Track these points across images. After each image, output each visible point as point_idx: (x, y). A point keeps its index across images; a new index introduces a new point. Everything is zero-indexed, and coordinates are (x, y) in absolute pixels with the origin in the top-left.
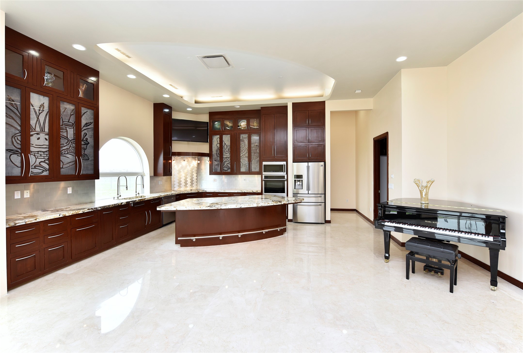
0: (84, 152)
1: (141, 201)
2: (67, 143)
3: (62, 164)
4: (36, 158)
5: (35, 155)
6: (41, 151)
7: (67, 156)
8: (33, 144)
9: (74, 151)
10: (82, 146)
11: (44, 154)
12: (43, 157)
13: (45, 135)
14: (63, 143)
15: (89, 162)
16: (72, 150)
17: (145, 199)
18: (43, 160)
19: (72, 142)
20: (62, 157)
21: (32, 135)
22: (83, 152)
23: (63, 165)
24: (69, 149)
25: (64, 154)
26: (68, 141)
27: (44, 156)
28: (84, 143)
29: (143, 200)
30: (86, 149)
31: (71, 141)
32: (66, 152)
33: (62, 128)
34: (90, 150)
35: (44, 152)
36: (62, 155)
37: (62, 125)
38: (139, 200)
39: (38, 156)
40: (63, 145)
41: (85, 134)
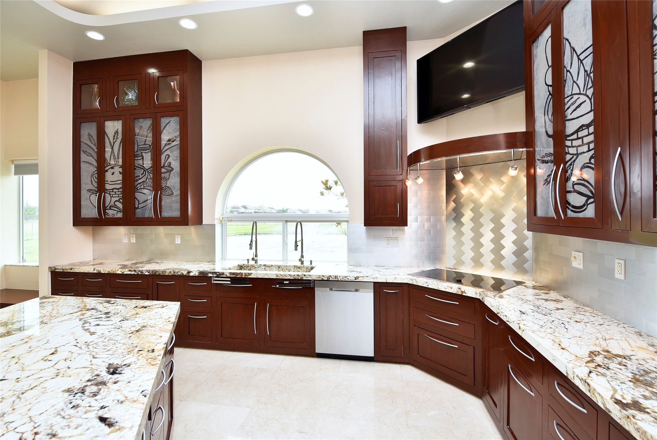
0: (166, 183)
1: (238, 276)
2: (143, 173)
3: (137, 202)
4: (111, 197)
5: (110, 194)
6: (115, 189)
7: (143, 192)
8: (108, 181)
9: (151, 184)
10: (163, 175)
11: (118, 191)
12: (117, 196)
13: (119, 168)
14: (138, 175)
15: (174, 198)
16: (149, 183)
17: (250, 274)
18: (117, 199)
19: (150, 172)
20: (138, 193)
21: (107, 171)
22: (164, 183)
23: (139, 204)
24: (146, 182)
25: (140, 189)
26: (144, 170)
27: (118, 194)
28: (166, 171)
29: (243, 276)
30: (169, 178)
31: (147, 171)
32: (142, 187)
33: (137, 154)
34: (174, 179)
35: (118, 189)
36: (138, 191)
37: (137, 151)
38: (233, 274)
39: (113, 195)
40: (138, 178)
41: (167, 156)
